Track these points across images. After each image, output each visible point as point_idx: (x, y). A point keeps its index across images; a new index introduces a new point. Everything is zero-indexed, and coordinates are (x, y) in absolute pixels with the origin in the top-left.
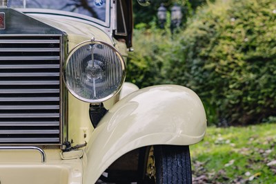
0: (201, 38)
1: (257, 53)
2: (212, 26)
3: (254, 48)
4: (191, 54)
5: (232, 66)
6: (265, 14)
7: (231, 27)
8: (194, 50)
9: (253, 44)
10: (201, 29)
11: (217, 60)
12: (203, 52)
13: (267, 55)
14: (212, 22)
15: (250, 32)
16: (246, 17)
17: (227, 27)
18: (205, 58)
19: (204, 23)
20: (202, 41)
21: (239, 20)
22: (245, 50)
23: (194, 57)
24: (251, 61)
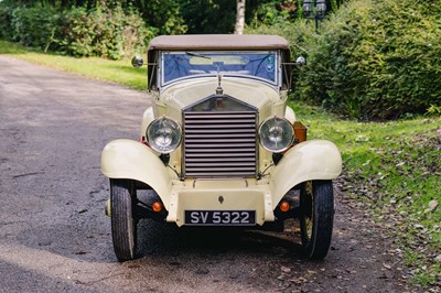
0: (345, 37)
1: (396, 55)
2: (355, 26)
3: (393, 49)
4: (335, 52)
5: (373, 65)
6: (405, 17)
7: (373, 28)
8: (338, 48)
9: (393, 45)
10: (344, 28)
11: (359, 59)
12: (346, 51)
13: (404, 56)
14: (356, 22)
15: (390, 34)
16: (386, 18)
17: (369, 28)
18: (348, 56)
19: (347, 23)
20: (345, 40)
21: (380, 22)
22: (385, 51)
23: (338, 55)
24: (390, 61)
